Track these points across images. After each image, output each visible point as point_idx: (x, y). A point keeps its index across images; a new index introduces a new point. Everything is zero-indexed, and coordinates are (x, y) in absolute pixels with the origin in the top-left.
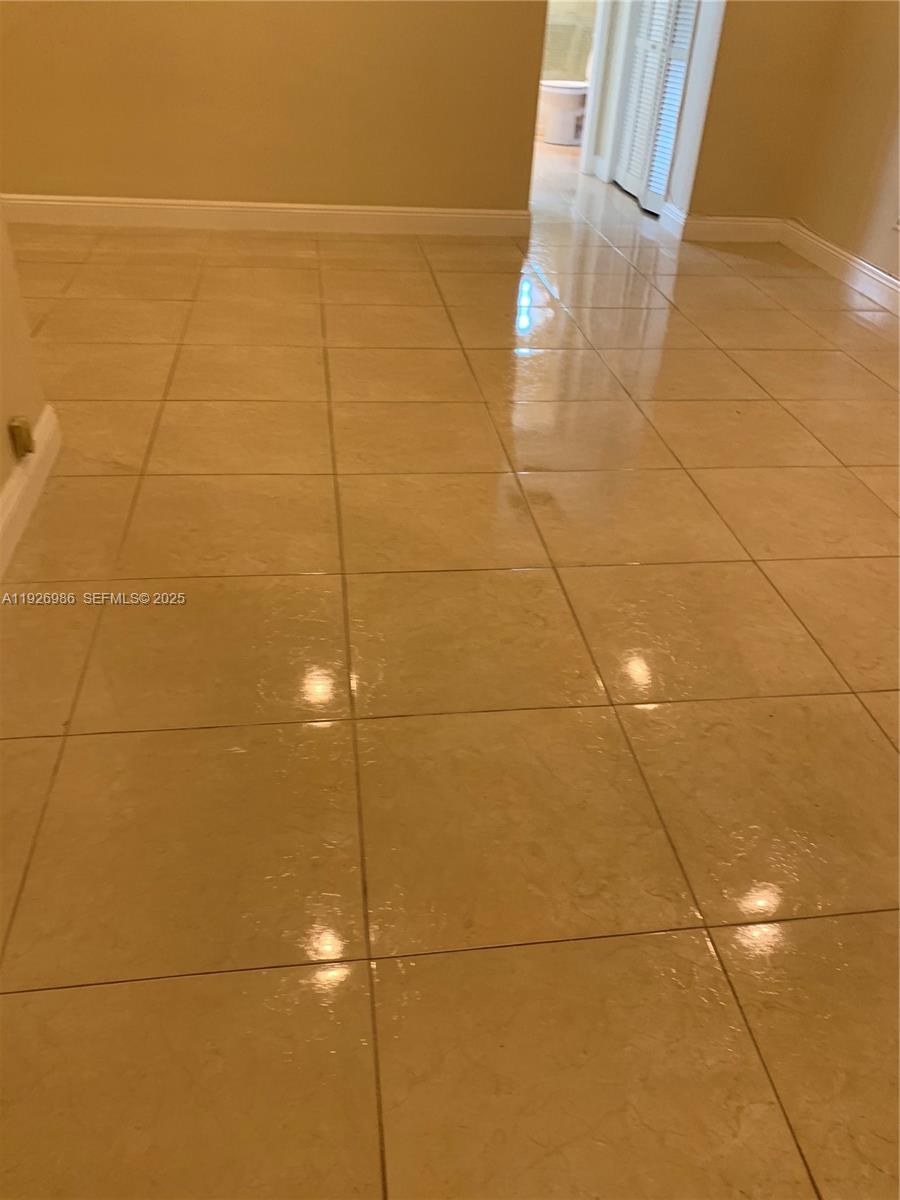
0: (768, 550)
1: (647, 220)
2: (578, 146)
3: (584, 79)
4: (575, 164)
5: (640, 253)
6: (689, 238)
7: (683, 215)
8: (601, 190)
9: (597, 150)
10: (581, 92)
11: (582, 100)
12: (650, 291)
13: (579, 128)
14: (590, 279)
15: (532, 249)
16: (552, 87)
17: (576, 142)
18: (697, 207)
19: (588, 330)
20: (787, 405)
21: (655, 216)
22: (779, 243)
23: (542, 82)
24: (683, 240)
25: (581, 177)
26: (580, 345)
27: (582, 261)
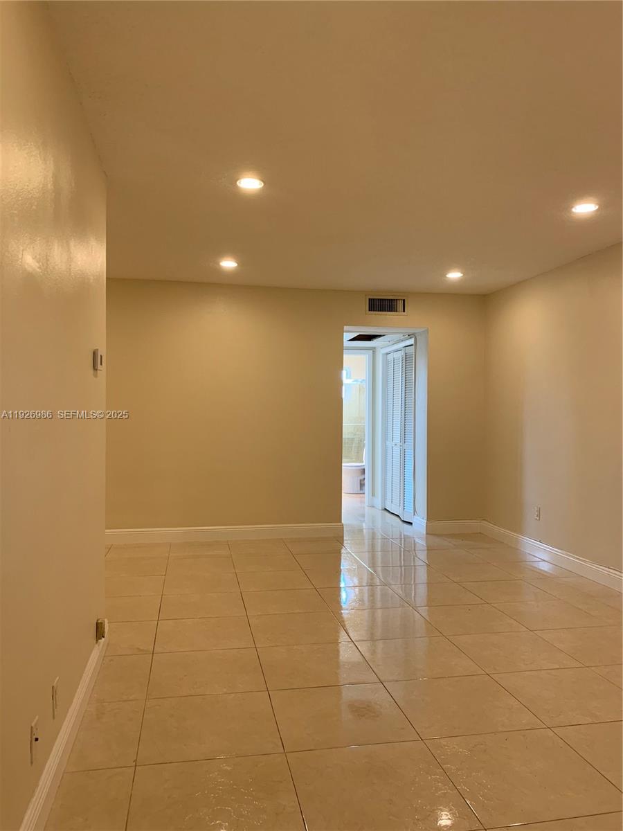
0: (495, 669)
1: (406, 526)
2: (364, 493)
3: (363, 462)
4: (362, 502)
5: (404, 541)
6: (430, 532)
7: (426, 521)
8: (379, 513)
9: (373, 495)
10: (363, 468)
11: (363, 471)
12: (414, 558)
13: (362, 485)
14: (379, 555)
15: (345, 542)
16: (348, 466)
17: (361, 492)
18: (431, 516)
19: (381, 577)
20: (495, 605)
21: (411, 524)
22: (480, 533)
23: (343, 464)
24: (427, 534)
25: (367, 508)
26: (378, 584)
27: (373, 546)
